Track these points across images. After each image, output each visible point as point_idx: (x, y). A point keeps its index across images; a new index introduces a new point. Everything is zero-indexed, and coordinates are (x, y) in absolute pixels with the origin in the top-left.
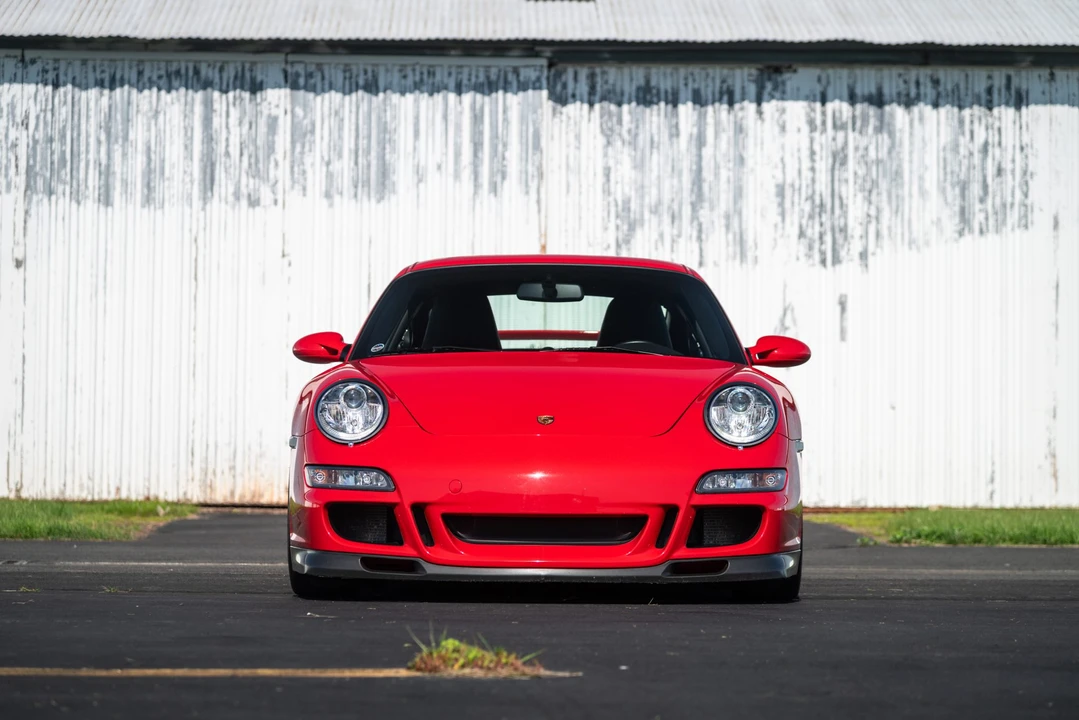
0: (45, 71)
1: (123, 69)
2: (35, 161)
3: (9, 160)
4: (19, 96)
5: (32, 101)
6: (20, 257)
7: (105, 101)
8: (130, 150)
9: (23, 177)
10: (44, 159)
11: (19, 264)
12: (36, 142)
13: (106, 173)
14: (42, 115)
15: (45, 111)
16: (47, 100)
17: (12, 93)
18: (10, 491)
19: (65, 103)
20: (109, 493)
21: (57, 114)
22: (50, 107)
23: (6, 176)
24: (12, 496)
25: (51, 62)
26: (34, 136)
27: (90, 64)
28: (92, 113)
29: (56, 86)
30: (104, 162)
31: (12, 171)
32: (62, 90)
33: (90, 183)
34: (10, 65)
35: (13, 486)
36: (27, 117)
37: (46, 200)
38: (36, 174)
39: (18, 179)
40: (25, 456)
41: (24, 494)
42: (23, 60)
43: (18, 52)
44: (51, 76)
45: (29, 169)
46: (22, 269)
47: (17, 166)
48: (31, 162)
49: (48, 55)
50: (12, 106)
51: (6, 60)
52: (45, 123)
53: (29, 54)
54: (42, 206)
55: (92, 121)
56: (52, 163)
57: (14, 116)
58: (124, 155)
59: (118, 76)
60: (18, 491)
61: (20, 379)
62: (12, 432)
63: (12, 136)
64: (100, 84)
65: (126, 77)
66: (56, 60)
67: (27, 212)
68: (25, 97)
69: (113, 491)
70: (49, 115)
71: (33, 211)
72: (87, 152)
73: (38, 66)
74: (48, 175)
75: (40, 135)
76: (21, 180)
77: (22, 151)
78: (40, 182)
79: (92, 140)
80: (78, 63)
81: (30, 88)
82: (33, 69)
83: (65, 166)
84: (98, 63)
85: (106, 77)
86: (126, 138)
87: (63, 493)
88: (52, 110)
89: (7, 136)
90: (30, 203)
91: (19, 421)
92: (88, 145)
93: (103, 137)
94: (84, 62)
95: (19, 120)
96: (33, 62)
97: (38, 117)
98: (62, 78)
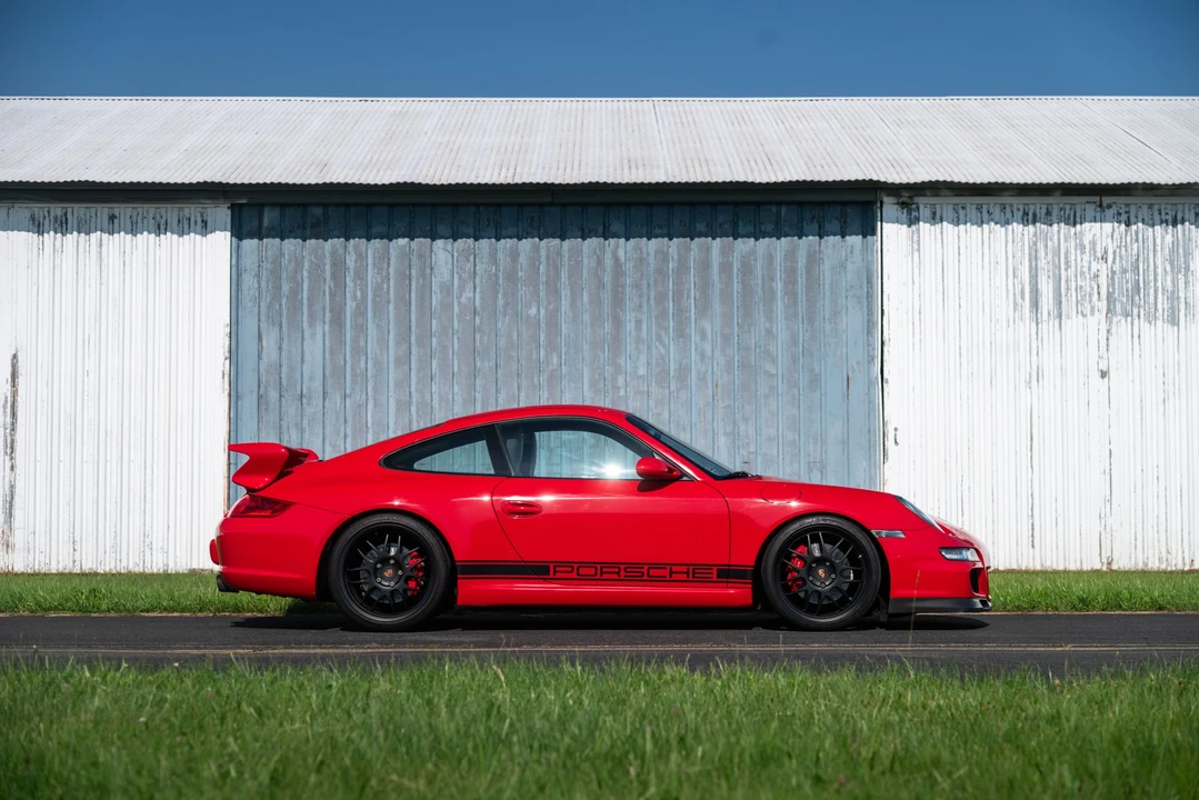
0: (1119, 214)
1: (1183, 212)
2: (1114, 288)
3: (1092, 289)
4: (1099, 235)
5: (1110, 239)
6: (1105, 369)
7: (1169, 238)
8: (1190, 278)
9: (1105, 302)
10: (1121, 287)
11: (1104, 374)
12: (1114, 273)
13: (1173, 297)
14: (1118, 251)
15: (1120, 247)
16: (1121, 238)
17: (1093, 232)
18: (1102, 564)
19: (1137, 240)
20: (1184, 564)
21: (1129, 250)
22: (1124, 244)
23: (1090, 301)
24: (1105, 568)
25: (1123, 206)
26: (1112, 268)
27: (1156, 207)
28: (1158, 248)
29: (1128, 224)
30: (1170, 289)
31: (1096, 296)
32: (1134, 227)
33: (1160, 307)
34: (1091, 210)
35: (1105, 560)
36: (1106, 252)
37: (1123, 320)
38: (1115, 299)
39: (1100, 304)
40: (1114, 534)
41: (1115, 567)
42: (1101, 206)
43: (1097, 199)
44: (1124, 217)
45: (1110, 296)
46: (1106, 379)
47: (1099, 293)
48: (1111, 290)
49: (1122, 200)
50: (1093, 243)
51: (1087, 205)
52: (1121, 257)
53: (1106, 200)
54: (1122, 327)
55: (1159, 254)
56: (1127, 290)
57: (1095, 252)
58: (1186, 283)
59: (1179, 217)
60: (1109, 564)
61: (1107, 471)
62: (1103, 516)
63: (1094, 270)
64: (1164, 222)
65: (1186, 217)
66: (1127, 205)
67: (1108, 331)
68: (1104, 236)
69: (1188, 561)
70: (1123, 249)
71: (1113, 331)
72: (1156, 280)
73: (1113, 210)
74: (1125, 300)
75: (1117, 268)
76: (1103, 305)
77: (1103, 280)
78: (1118, 306)
79: (1159, 271)
80: (1145, 207)
81: (1108, 226)
82: (1109, 213)
83: (1139, 293)
84: (1163, 206)
85: (1169, 218)
86: (1187, 269)
87: (1147, 565)
88: (1126, 246)
89: (1089, 268)
90: (1111, 322)
91: (1108, 505)
92: (1155, 274)
93: (1168, 269)
94: (1151, 206)
95: (1099, 255)
96: (1109, 206)
97: (1115, 252)
98: (1133, 219)
